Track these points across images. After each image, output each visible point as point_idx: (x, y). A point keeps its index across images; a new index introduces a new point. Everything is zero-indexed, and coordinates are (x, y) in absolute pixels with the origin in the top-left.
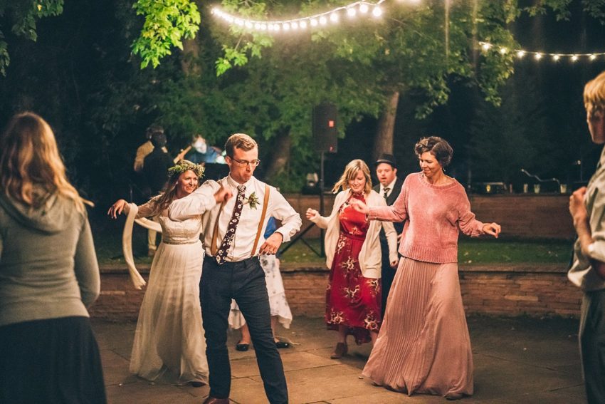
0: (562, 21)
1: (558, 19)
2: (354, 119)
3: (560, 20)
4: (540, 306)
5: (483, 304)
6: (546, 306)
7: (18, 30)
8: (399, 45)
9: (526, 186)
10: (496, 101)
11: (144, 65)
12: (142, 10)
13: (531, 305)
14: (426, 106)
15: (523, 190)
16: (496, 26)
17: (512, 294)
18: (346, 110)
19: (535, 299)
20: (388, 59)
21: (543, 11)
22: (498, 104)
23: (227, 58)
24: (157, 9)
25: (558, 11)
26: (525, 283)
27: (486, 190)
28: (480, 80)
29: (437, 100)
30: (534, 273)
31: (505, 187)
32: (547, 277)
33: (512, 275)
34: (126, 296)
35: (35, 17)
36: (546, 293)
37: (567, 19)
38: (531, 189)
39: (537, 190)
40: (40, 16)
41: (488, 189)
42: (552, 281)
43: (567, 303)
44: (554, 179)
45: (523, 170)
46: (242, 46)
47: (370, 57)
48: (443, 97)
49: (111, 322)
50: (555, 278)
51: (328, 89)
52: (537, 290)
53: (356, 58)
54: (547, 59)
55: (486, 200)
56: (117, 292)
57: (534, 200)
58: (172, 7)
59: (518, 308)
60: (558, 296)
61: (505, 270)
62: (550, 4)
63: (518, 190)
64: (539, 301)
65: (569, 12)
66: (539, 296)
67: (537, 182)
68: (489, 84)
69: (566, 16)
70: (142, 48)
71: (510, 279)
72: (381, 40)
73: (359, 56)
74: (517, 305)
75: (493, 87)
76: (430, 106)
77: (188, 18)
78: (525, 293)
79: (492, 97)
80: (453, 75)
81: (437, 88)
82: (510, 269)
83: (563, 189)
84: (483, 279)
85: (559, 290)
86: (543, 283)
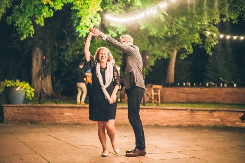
0: (235, 23)
1: (233, 23)
2: (157, 59)
3: (234, 23)
4: (221, 123)
5: (201, 122)
6: (223, 123)
7: (37, 22)
8: (173, 31)
9: (221, 84)
10: (211, 53)
11: (80, 36)
12: (80, 15)
13: (218, 122)
14: (184, 54)
15: (220, 85)
16: (211, 25)
17: (211, 118)
18: (155, 55)
19: (219, 120)
20: (169, 36)
21: (229, 20)
22: (211, 54)
23: (110, 34)
24: (85, 15)
25: (233, 20)
26: (216, 114)
27: (206, 85)
28: (204, 45)
29: (189, 52)
30: (219, 111)
31: (214, 84)
32: (224, 112)
33: (211, 111)
34: (74, 115)
35: (44, 17)
36: (223, 118)
37: (237, 23)
38: (223, 85)
39: (226, 85)
40: (45, 17)
41: (207, 85)
42: (225, 113)
43: (231, 122)
44: (232, 82)
45: (221, 78)
46: (115, 30)
47: (162, 35)
48: (191, 51)
49: (68, 125)
50: (226, 113)
51: (148, 47)
52: (220, 117)
53: (157, 36)
54: (231, 38)
55: (207, 89)
56: (70, 114)
57: (224, 89)
58: (91, 15)
59: (213, 123)
60: (227, 119)
61: (208, 109)
62: (231, 17)
63: (219, 85)
64: (221, 121)
65: (238, 21)
66: (221, 119)
67: (226, 83)
68: (208, 47)
69: (236, 22)
70: (80, 29)
71: (210, 112)
72: (167, 29)
73: (159, 35)
74: (213, 122)
75: (209, 48)
76: (186, 54)
77: (96, 19)
78: (216, 118)
79: (209, 52)
80: (194, 43)
81: (189, 48)
82: (210, 109)
83: (235, 85)
84: (201, 113)
85: (228, 117)
86: (222, 114)
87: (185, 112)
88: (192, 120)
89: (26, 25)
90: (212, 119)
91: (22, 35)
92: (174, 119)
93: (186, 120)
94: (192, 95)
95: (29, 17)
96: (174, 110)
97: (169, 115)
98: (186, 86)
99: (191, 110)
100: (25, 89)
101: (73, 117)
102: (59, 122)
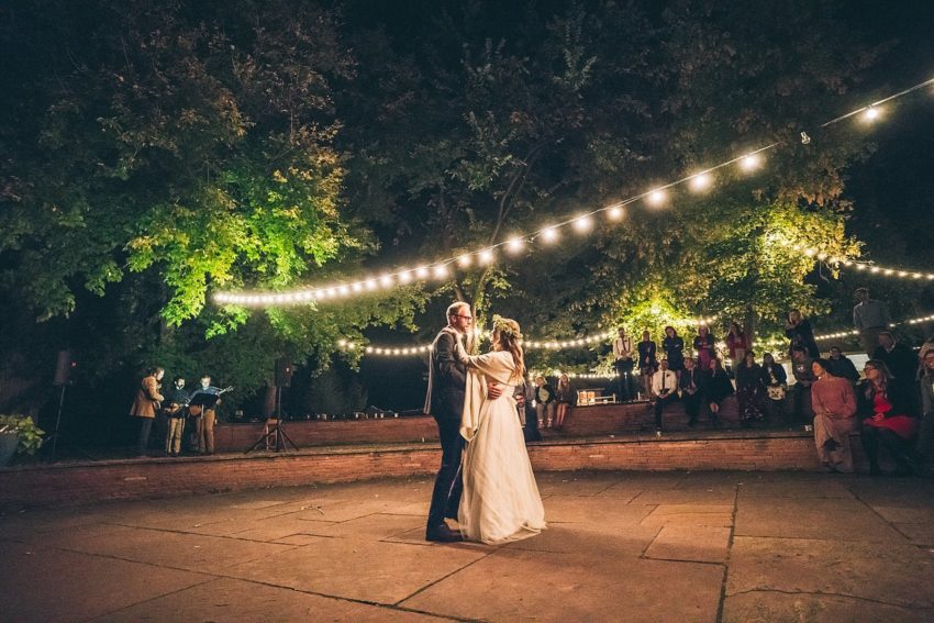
6: (425, 468)
9: (376, 415)
13: (417, 469)
15: (374, 417)
17: (406, 462)
19: (419, 465)
26: (413, 456)
27: (355, 417)
31: (365, 415)
32: (425, 452)
33: (406, 452)
35: (105, 280)
36: (425, 461)
38: (379, 416)
39: (382, 416)
41: (357, 416)
44: (390, 410)
52: (419, 460)
55: (357, 423)
56: (140, 478)
59: (410, 471)
61: (402, 449)
63: (372, 417)
64: (422, 466)
66: (421, 463)
71: (405, 454)
74: (409, 469)
78: (413, 462)
82: (405, 448)
83: (396, 415)
84: (389, 456)
85: (432, 458)
86: (423, 455)
87: (366, 457)
88: (377, 469)
89: (54, 292)
90: (408, 465)
91: (41, 311)
92: (347, 470)
93: (368, 469)
94: (332, 433)
95: (65, 278)
96: (348, 454)
97: (338, 465)
98: (321, 419)
99: (376, 453)
100: (22, 431)
101: (146, 484)
102: (110, 497)
